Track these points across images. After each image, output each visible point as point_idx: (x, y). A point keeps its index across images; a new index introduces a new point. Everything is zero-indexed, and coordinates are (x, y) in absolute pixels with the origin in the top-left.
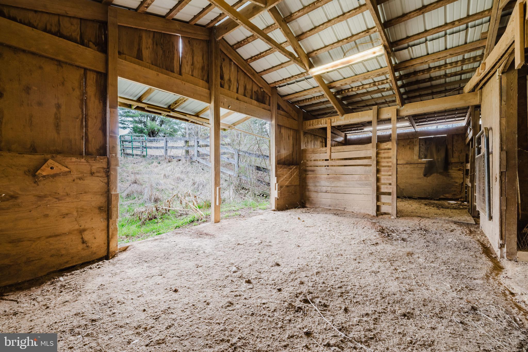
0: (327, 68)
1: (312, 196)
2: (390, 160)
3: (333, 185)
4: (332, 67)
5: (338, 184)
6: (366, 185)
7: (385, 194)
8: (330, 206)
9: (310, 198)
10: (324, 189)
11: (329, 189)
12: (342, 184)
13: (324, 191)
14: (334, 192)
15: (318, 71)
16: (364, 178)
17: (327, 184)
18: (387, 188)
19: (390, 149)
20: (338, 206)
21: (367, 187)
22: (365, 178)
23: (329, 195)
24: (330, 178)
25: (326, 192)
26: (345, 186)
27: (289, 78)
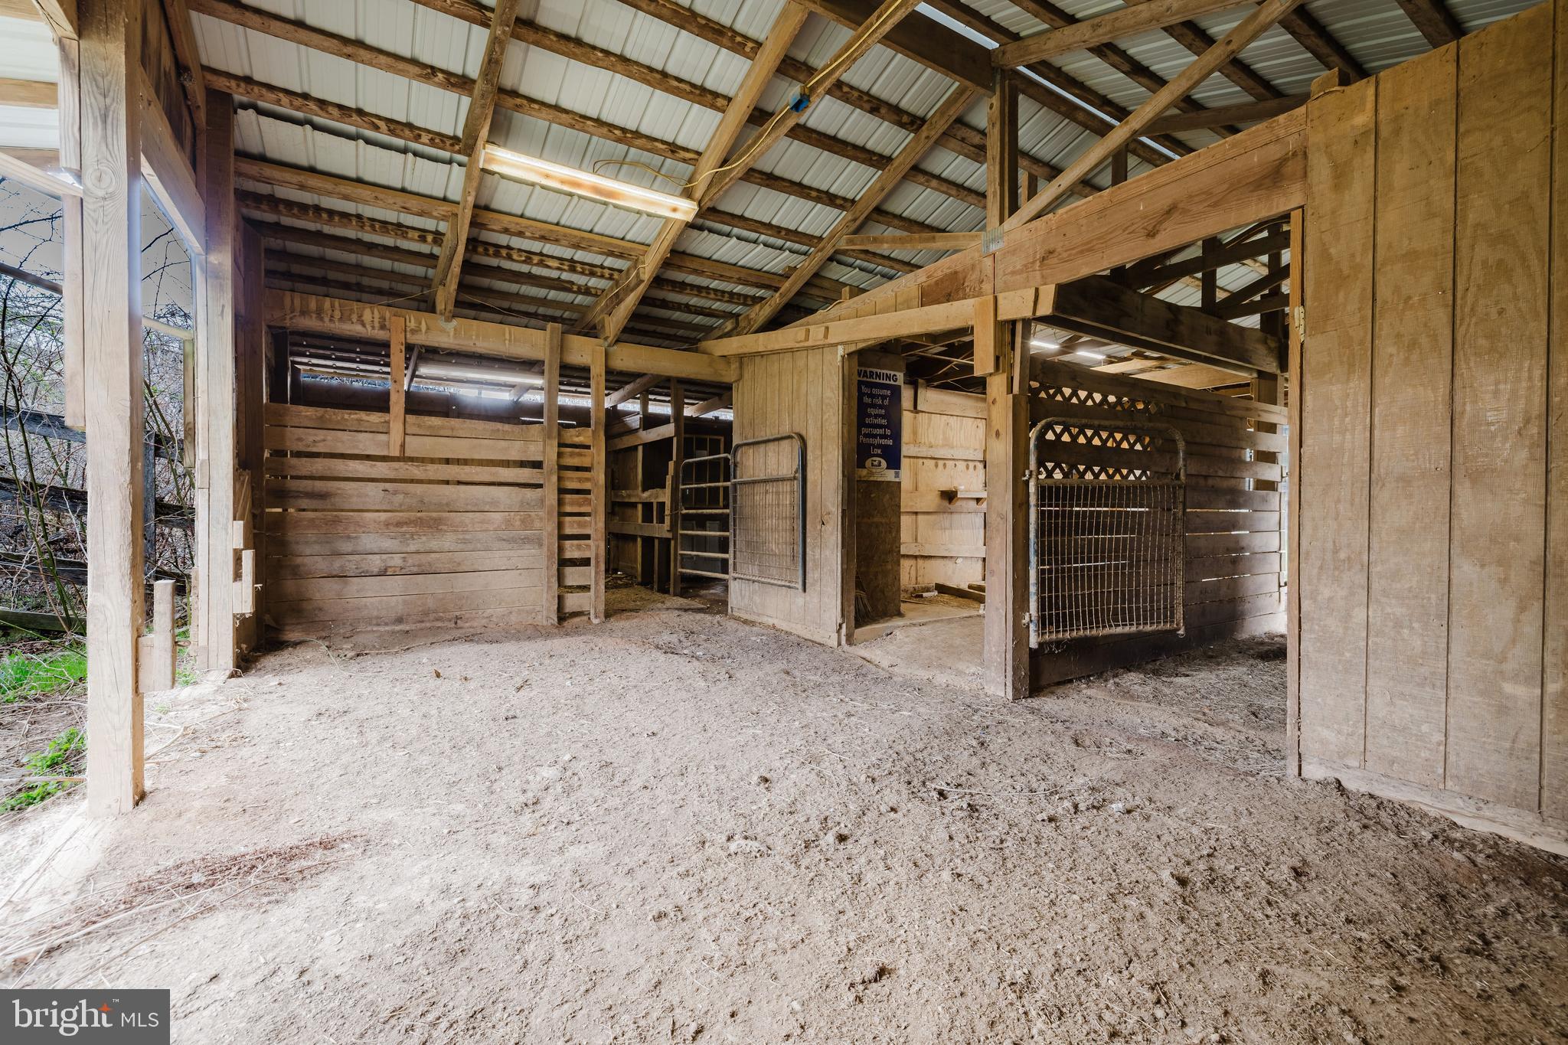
0: (547, 176)
1: (318, 596)
2: (586, 474)
3: (412, 548)
4: (563, 182)
5: (434, 544)
6: (527, 540)
7: (574, 563)
8: (400, 620)
9: (305, 605)
10: (376, 563)
11: (396, 561)
12: (447, 541)
13: (376, 570)
14: (415, 570)
15: (513, 166)
16: (518, 523)
17: (387, 544)
18: (579, 547)
19: (588, 447)
20: (432, 616)
21: (527, 546)
22: (523, 521)
23: (394, 585)
24: (399, 524)
25: (383, 573)
26: (461, 546)
27: (340, 107)
